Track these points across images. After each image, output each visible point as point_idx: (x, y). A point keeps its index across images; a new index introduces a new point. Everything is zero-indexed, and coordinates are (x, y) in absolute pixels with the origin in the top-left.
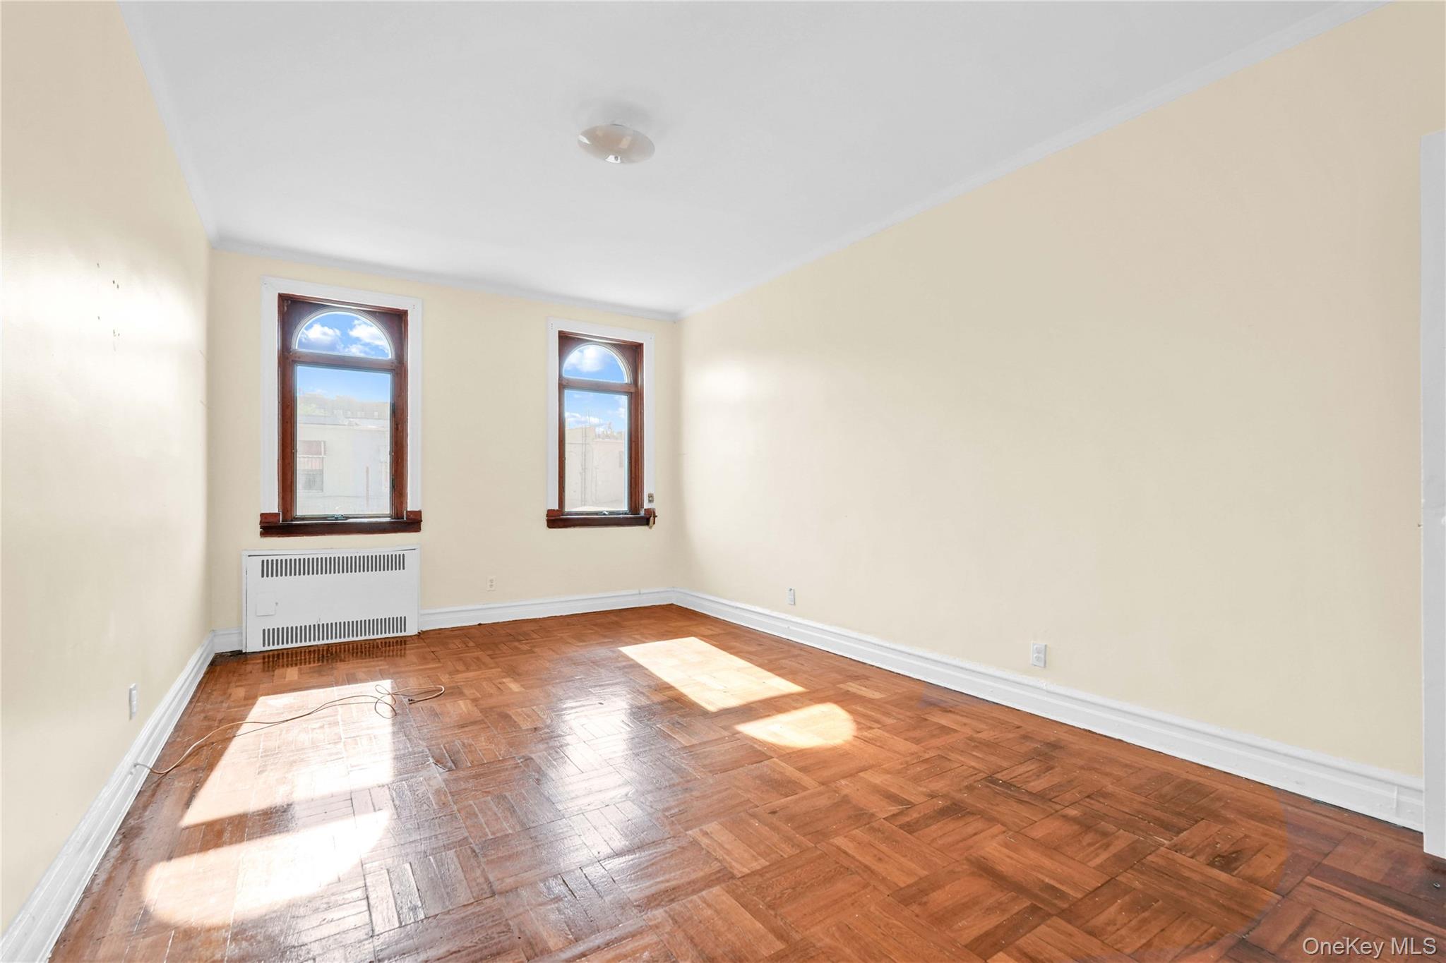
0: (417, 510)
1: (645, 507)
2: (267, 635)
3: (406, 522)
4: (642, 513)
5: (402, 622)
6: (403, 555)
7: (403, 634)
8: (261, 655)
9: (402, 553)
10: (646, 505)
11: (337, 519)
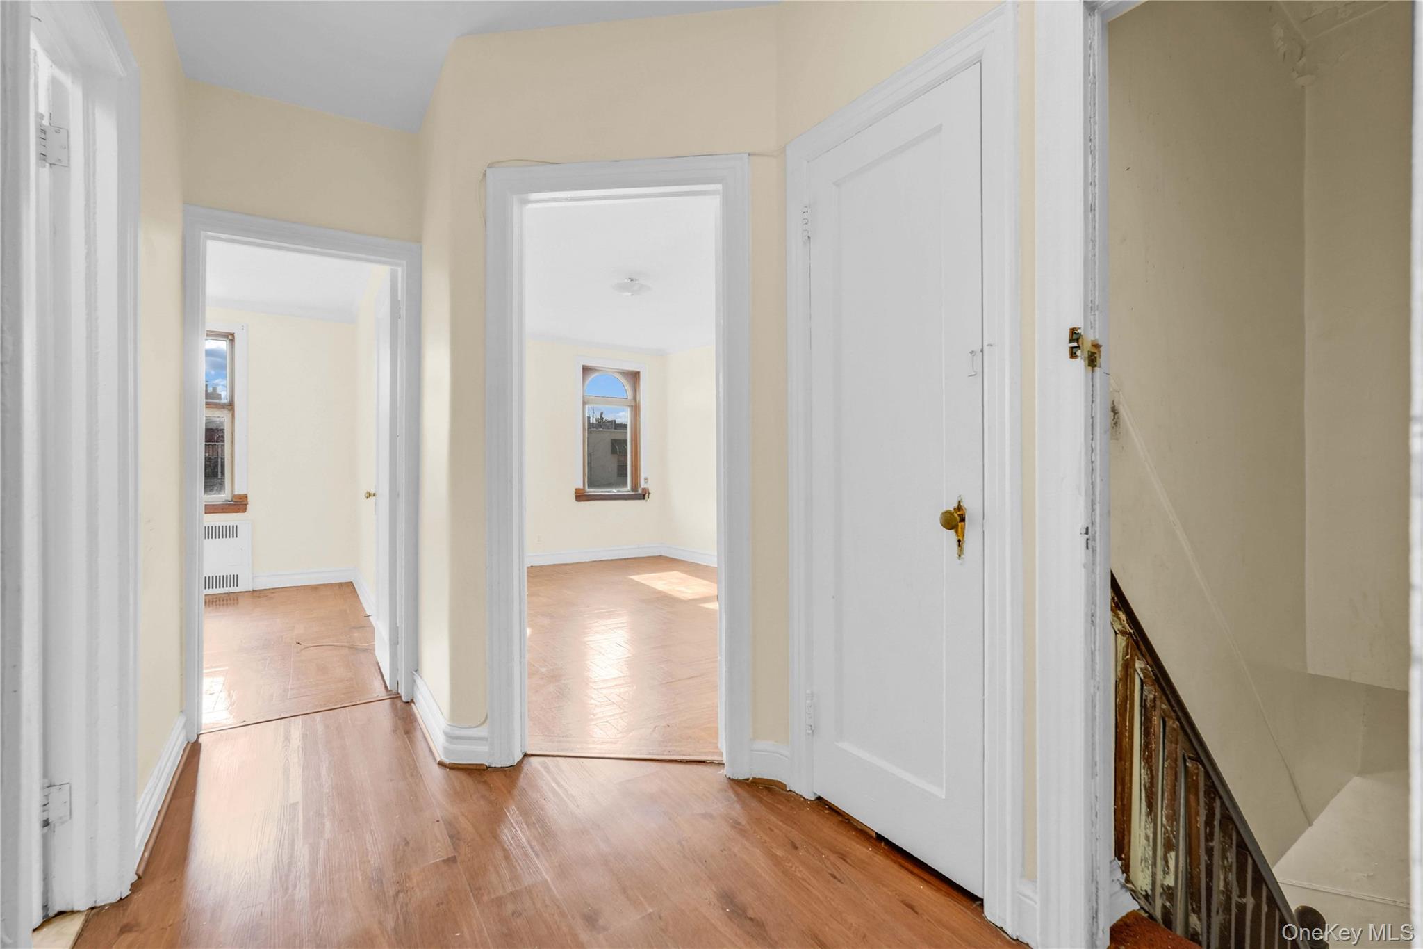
1: (642, 487)
4: (640, 491)
10: (643, 485)
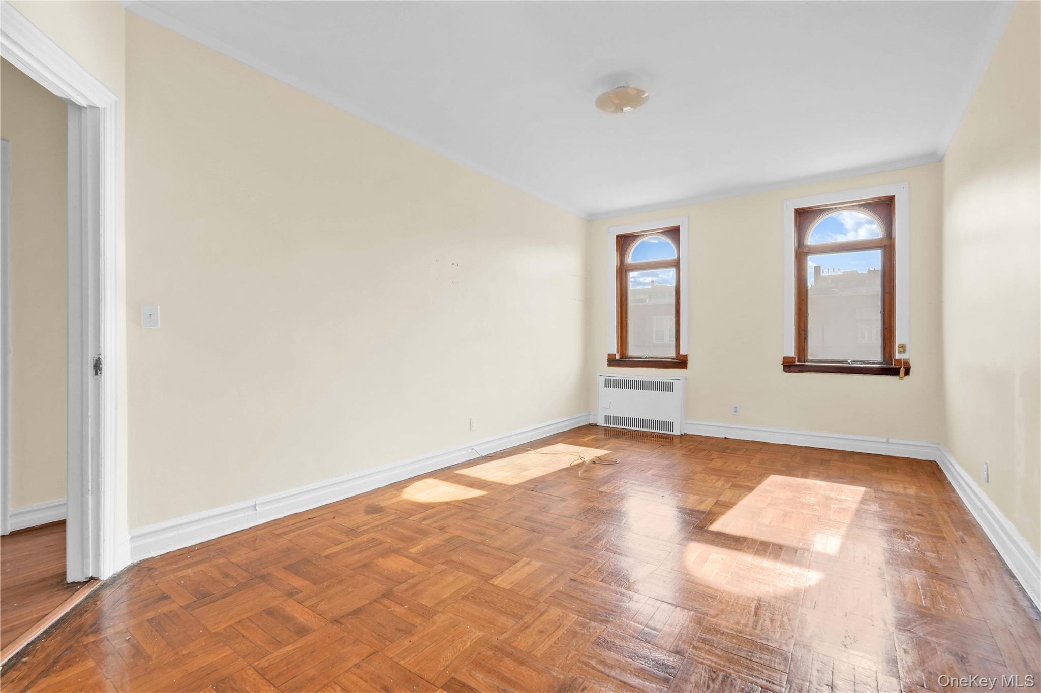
0: (685, 354)
1: (896, 358)
2: (608, 419)
3: (681, 362)
4: (894, 363)
5: (671, 425)
6: (673, 383)
7: (671, 433)
8: (604, 428)
9: (672, 381)
11: (646, 358)
